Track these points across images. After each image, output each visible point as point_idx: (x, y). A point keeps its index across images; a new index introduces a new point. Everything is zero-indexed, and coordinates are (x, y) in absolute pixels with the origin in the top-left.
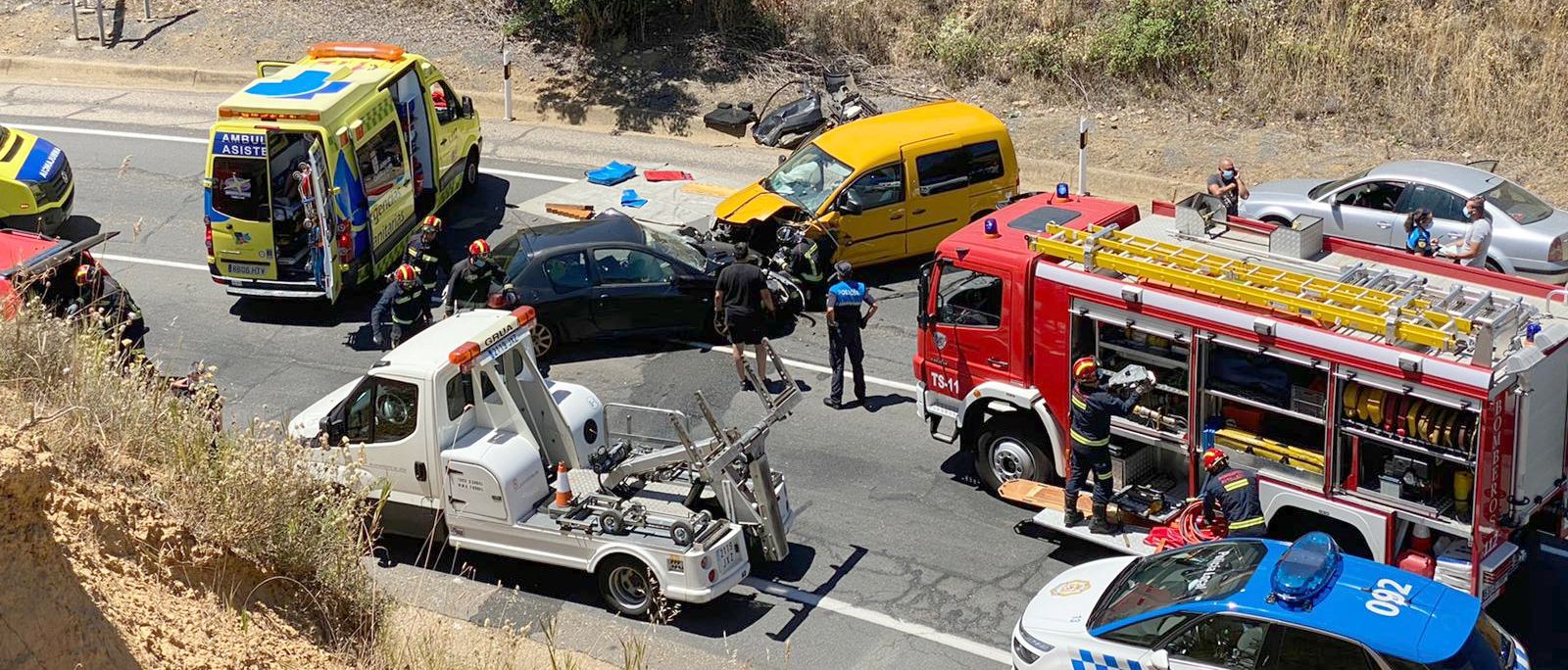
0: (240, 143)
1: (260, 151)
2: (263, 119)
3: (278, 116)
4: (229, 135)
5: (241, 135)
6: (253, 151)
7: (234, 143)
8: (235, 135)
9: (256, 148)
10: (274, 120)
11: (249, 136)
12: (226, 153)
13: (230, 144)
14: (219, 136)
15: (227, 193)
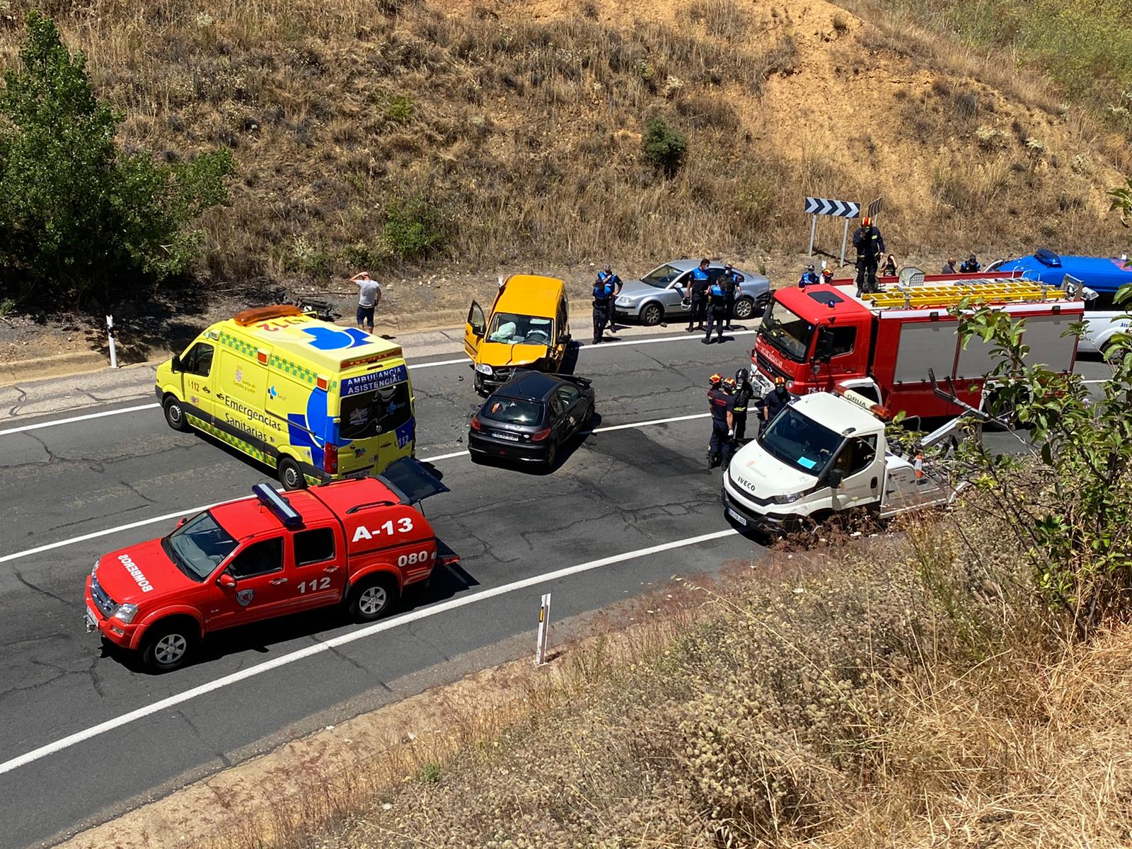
0: (361, 384)
1: (373, 385)
2: (370, 362)
3: (377, 358)
4: (352, 379)
5: (360, 377)
6: (369, 386)
7: (357, 384)
8: (357, 378)
9: (371, 384)
10: (375, 361)
11: (366, 376)
12: (351, 393)
13: (353, 385)
14: (344, 383)
15: (351, 423)
